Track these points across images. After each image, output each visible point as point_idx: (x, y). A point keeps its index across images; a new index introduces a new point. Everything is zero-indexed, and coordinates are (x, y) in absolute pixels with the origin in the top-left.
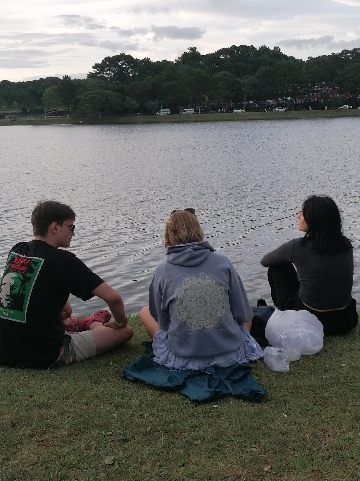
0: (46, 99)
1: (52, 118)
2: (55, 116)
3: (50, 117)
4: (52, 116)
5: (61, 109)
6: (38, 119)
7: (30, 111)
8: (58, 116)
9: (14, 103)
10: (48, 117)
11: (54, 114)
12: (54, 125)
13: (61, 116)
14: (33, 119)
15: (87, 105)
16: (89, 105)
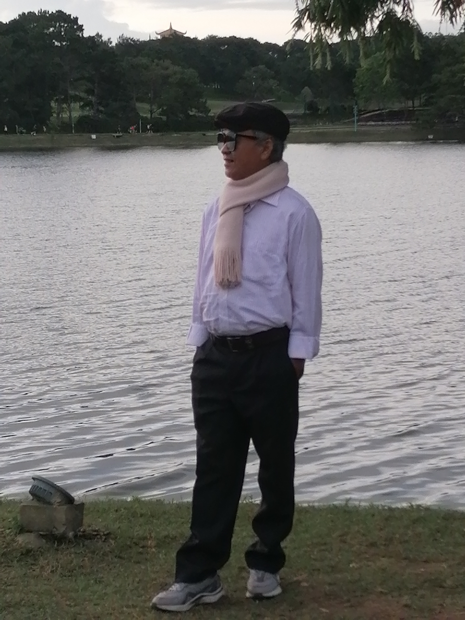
0: (362, 83)
1: (374, 128)
2: (380, 123)
3: (368, 123)
4: (373, 123)
5: (397, 107)
6: (340, 128)
7: (326, 111)
8: (386, 123)
9: (303, 91)
10: (364, 123)
11: (379, 118)
12: (378, 143)
13: (394, 123)
14: (329, 128)
15: (454, 96)
16: (458, 96)
